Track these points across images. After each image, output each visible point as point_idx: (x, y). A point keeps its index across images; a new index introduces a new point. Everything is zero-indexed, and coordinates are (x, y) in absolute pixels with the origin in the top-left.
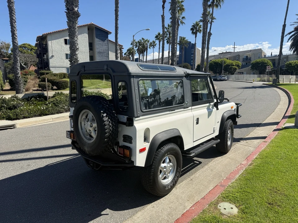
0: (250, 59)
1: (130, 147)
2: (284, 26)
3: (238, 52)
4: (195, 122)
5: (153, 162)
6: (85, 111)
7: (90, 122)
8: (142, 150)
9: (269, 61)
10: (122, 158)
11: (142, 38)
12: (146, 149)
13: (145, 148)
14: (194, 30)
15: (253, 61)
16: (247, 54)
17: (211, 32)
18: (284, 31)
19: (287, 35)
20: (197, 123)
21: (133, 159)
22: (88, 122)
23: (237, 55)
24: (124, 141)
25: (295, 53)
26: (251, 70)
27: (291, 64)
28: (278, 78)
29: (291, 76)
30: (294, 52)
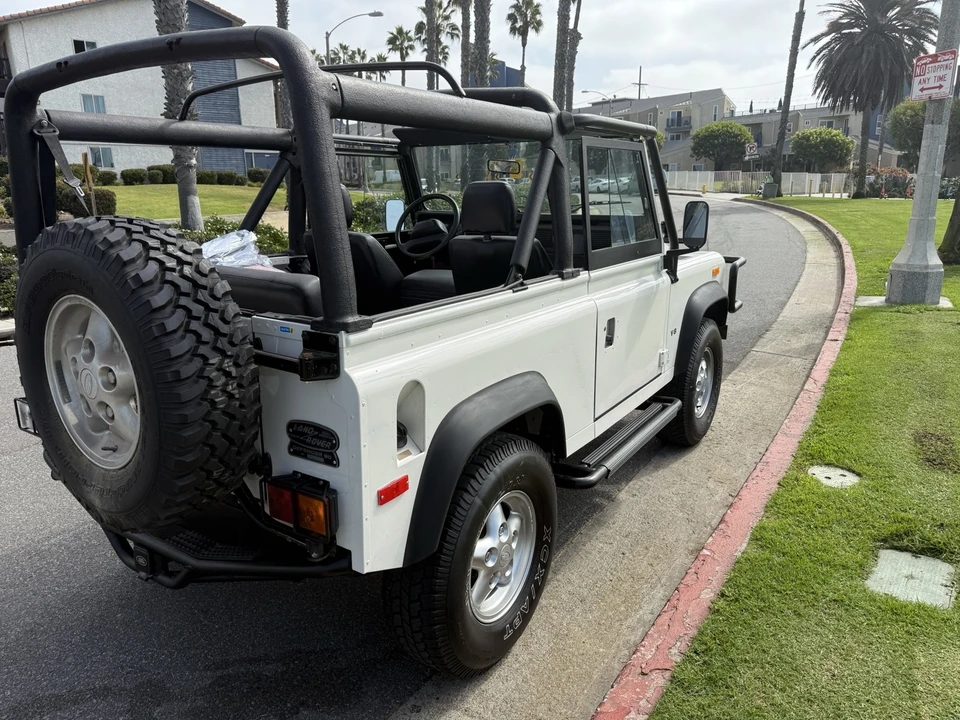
0: (688, 123)
1: (326, 483)
2: (800, 16)
3: (649, 100)
4: (603, 336)
5: (443, 538)
6: (67, 304)
7: (102, 359)
8: (388, 495)
9: (745, 128)
10: (289, 539)
11: (341, 45)
12: (410, 482)
13: (406, 479)
14: (515, 21)
15: (697, 128)
16: (680, 106)
17: (579, 29)
18: (799, 35)
19: (806, 45)
20: (609, 342)
21: (344, 541)
22: (89, 358)
23: (651, 110)
24: (297, 450)
25: (827, 105)
26: (692, 156)
27: (809, 137)
28: (778, 180)
29: (808, 176)
30: (826, 98)
